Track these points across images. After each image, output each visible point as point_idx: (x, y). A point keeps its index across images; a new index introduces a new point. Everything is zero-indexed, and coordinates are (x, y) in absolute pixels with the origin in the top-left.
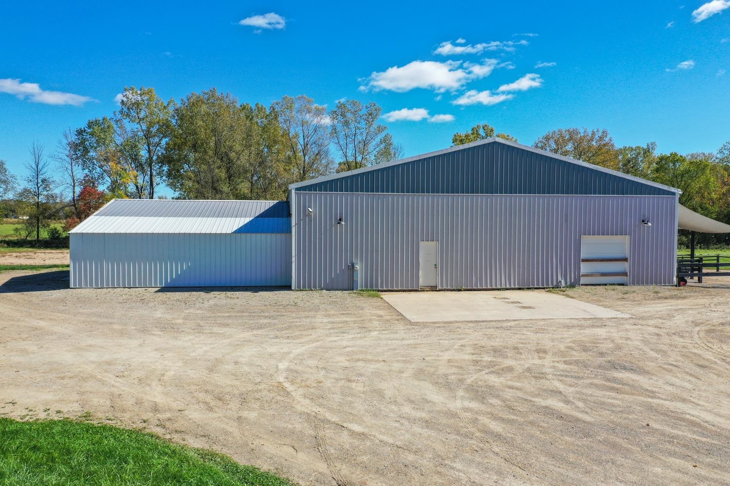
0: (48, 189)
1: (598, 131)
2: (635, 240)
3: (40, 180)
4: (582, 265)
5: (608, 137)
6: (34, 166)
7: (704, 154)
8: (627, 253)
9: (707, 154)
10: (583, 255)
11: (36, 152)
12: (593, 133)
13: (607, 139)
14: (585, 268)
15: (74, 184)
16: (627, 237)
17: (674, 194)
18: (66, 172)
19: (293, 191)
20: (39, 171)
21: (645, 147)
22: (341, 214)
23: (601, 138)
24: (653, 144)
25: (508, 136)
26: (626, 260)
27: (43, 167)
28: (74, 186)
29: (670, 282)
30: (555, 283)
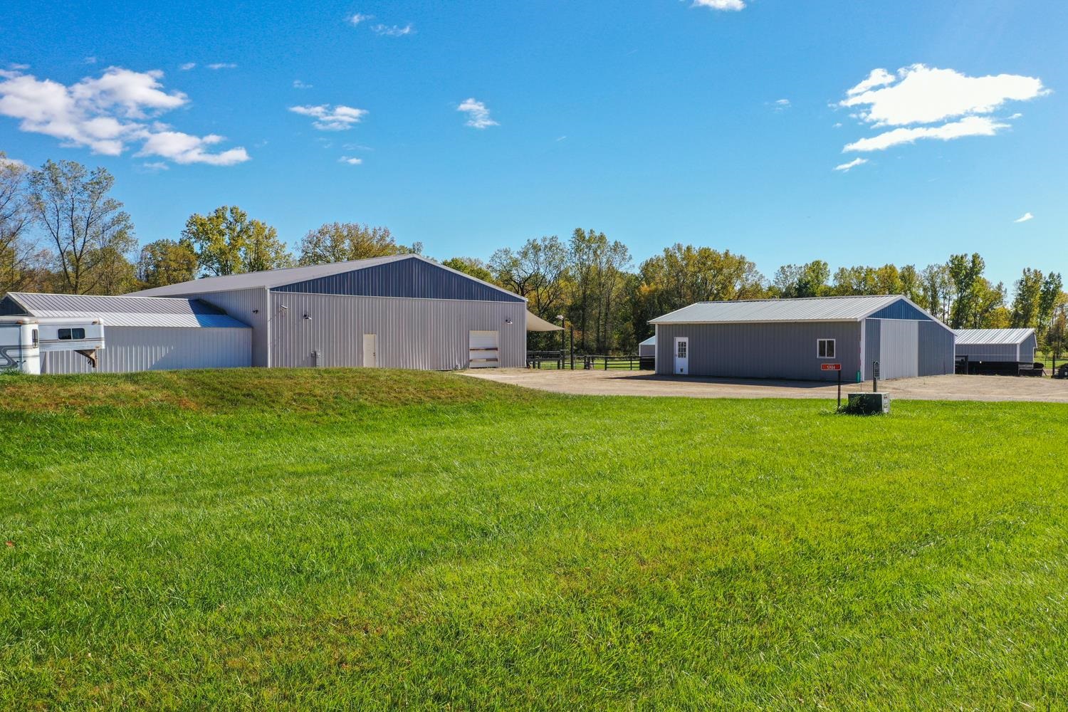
1: (380, 229)
2: (502, 335)
4: (471, 353)
5: (390, 236)
7: (470, 260)
8: (498, 346)
9: (473, 260)
10: (471, 347)
12: (375, 232)
13: (388, 240)
14: (472, 355)
16: (497, 332)
17: (523, 301)
19: (269, 291)
21: (412, 247)
22: (306, 311)
23: (382, 238)
24: (419, 244)
25: (263, 224)
26: (496, 349)
29: (523, 365)
30: (454, 367)
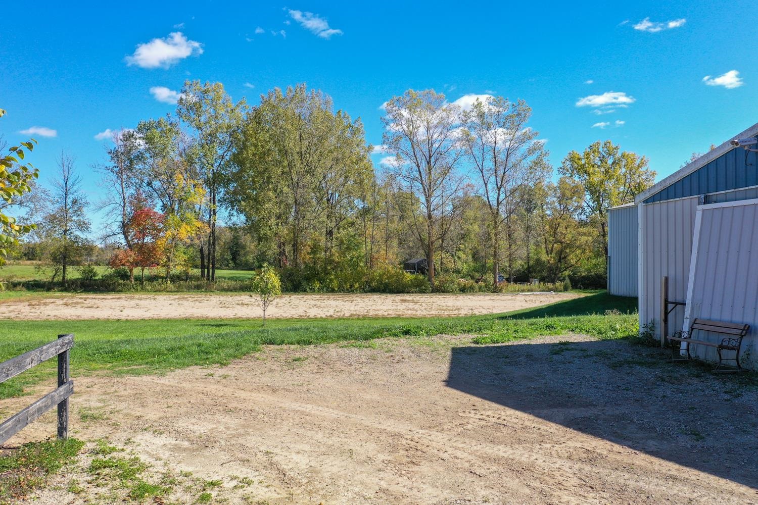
0: (79, 213)
3: (69, 201)
6: (62, 183)
11: (65, 164)
15: (124, 204)
18: (113, 188)
20: (68, 188)
27: (73, 184)
28: (124, 206)
